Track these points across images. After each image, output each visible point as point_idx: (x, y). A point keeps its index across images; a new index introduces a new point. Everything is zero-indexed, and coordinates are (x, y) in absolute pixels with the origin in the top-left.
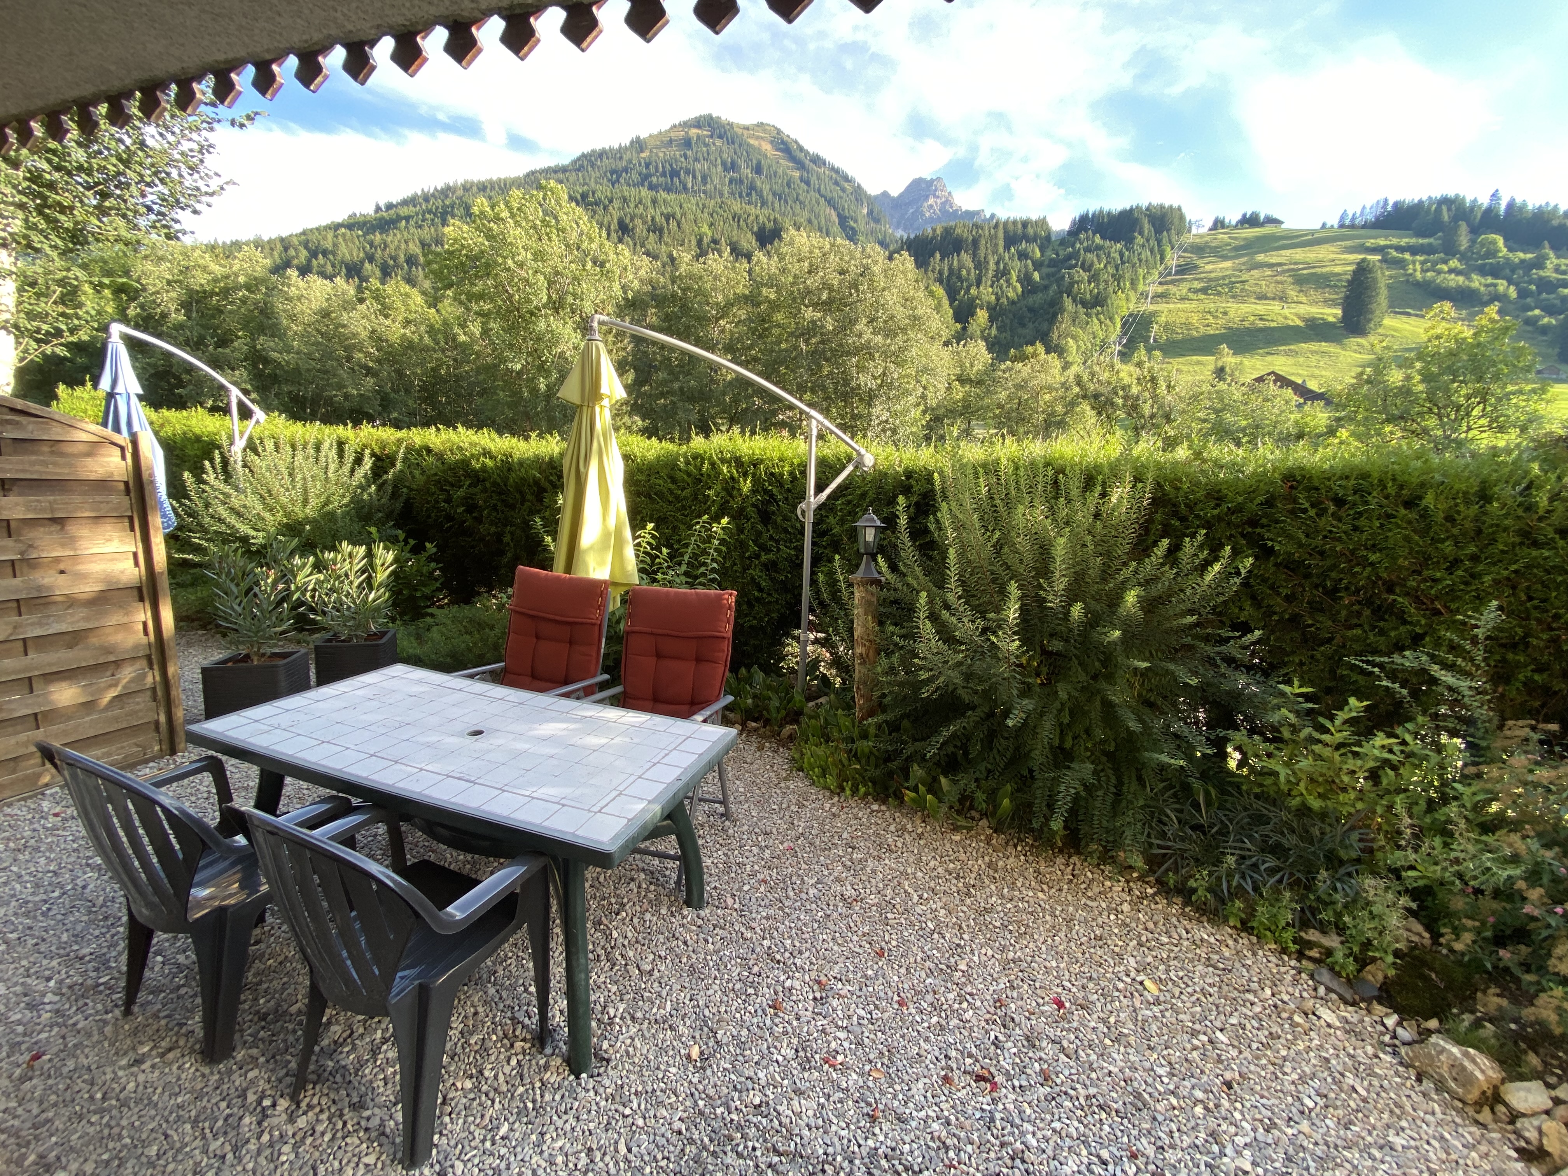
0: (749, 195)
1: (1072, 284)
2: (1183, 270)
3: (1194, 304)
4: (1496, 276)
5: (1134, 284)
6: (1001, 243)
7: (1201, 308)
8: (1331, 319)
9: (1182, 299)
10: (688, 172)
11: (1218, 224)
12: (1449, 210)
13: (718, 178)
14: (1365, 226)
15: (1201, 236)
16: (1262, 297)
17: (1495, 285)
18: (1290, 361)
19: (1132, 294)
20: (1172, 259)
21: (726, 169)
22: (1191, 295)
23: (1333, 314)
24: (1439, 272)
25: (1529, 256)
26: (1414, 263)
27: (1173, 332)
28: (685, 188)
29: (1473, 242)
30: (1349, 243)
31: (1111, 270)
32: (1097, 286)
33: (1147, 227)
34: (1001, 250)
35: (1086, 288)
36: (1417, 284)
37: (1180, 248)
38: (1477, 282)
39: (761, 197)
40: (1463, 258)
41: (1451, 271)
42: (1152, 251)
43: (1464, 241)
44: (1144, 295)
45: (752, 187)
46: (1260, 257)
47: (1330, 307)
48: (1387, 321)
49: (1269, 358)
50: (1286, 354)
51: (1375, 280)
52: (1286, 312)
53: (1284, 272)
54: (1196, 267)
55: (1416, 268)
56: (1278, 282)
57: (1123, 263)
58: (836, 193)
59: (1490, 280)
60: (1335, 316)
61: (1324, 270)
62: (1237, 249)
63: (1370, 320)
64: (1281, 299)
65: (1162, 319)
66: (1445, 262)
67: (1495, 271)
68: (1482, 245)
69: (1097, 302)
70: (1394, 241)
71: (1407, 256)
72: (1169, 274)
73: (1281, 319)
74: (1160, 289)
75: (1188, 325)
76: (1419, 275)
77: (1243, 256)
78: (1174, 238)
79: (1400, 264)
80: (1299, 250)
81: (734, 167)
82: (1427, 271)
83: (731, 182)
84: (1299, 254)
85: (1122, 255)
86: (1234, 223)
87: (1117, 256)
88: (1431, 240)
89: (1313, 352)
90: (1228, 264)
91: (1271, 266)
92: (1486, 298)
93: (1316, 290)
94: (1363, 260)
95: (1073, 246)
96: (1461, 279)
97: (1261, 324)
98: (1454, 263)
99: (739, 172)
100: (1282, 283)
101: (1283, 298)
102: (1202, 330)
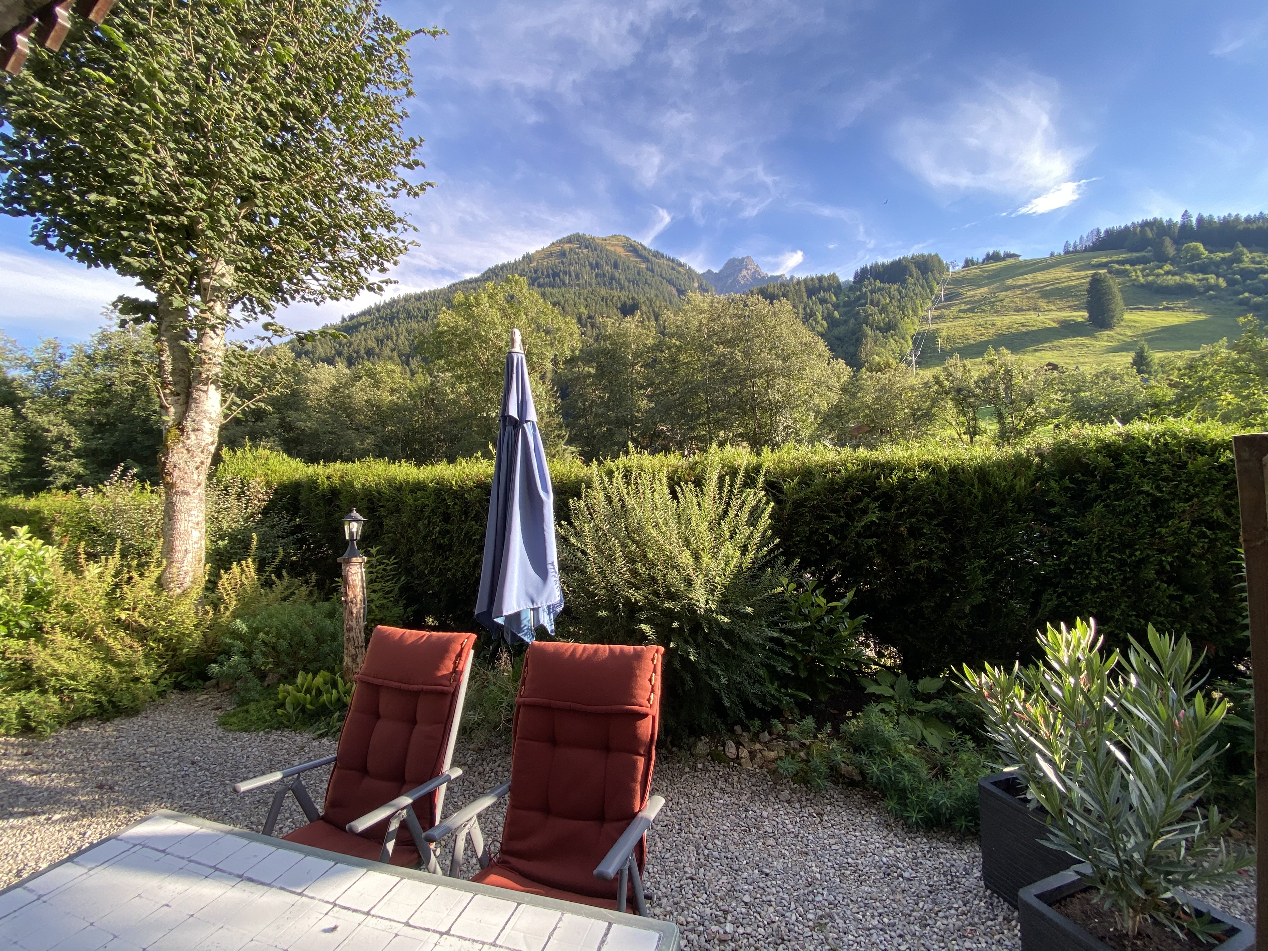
0: (610, 283)
1: (867, 317)
2: (950, 297)
3: (967, 321)
4: (1205, 273)
5: (915, 312)
6: (805, 295)
7: (973, 322)
8: (1080, 320)
9: (956, 318)
10: (565, 273)
11: (969, 263)
12: (1152, 230)
13: (587, 274)
14: (1086, 250)
15: (958, 273)
16: (1019, 310)
17: (1207, 279)
18: (1056, 354)
19: (915, 319)
20: (940, 290)
21: (592, 268)
22: (961, 315)
23: (1081, 315)
24: (1158, 275)
25: (1227, 255)
26: (1135, 271)
27: (955, 342)
28: (564, 284)
29: (1178, 250)
30: (1077, 264)
31: (895, 303)
32: (887, 316)
33: (914, 271)
34: (806, 299)
35: (879, 319)
36: (1142, 286)
37: (944, 282)
38: (1191, 279)
39: (620, 284)
40: (1173, 262)
41: (1167, 273)
42: (922, 287)
43: (1171, 250)
44: (926, 319)
45: (612, 278)
46: (1009, 282)
47: (1075, 310)
48: (1127, 316)
49: (1038, 354)
50: (1051, 349)
51: (1109, 287)
52: (1042, 318)
53: (1031, 290)
54: (960, 294)
55: (1137, 274)
56: (1028, 298)
57: (902, 298)
58: (674, 275)
59: (1201, 276)
60: (1083, 317)
61: (1064, 285)
62: (988, 278)
63: (1113, 317)
64: (1035, 309)
65: (944, 334)
66: (1161, 267)
67: (1203, 269)
68: (1187, 251)
69: (889, 328)
70: (1115, 258)
71: (1128, 267)
72: (940, 301)
73: (1039, 324)
74: (936, 313)
75: (966, 337)
76: (1142, 280)
77: (994, 283)
78: (938, 276)
79: (1125, 273)
80: (1039, 273)
81: (598, 266)
82: (1148, 275)
83: (597, 276)
84: (1040, 276)
85: (900, 293)
86: (981, 260)
87: (896, 293)
88: (1143, 254)
89: (1072, 346)
90: (984, 290)
91: (1020, 287)
92: (1202, 290)
93: (1061, 300)
94: (1095, 274)
95: (860, 290)
96: (1177, 278)
97: (1024, 329)
98: (1167, 267)
99: (602, 269)
100: (1032, 298)
101: (1036, 309)
102: (978, 339)
